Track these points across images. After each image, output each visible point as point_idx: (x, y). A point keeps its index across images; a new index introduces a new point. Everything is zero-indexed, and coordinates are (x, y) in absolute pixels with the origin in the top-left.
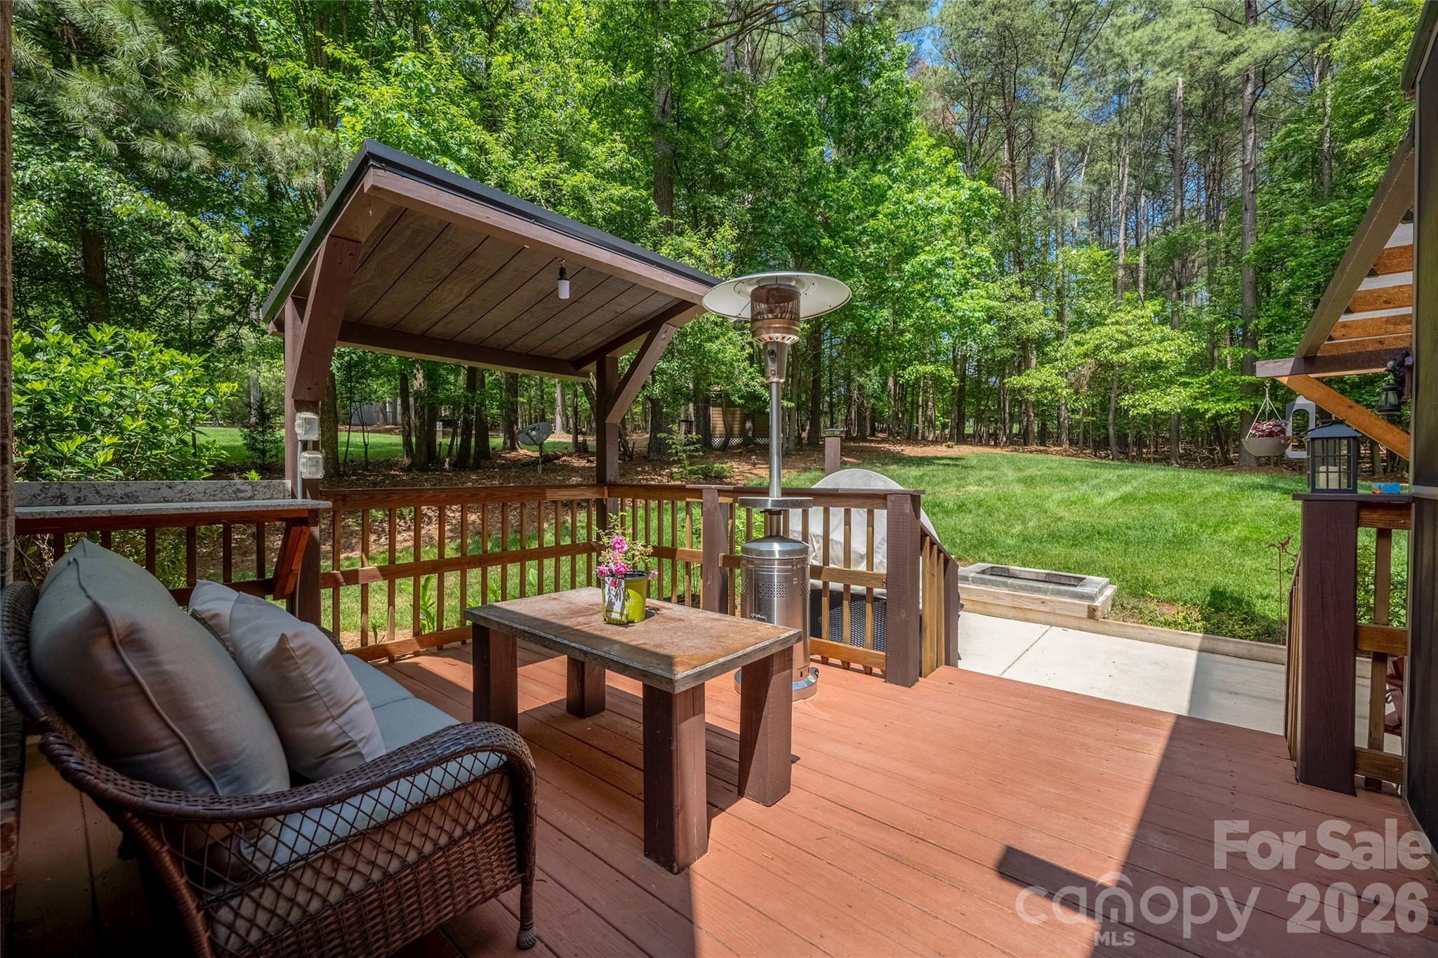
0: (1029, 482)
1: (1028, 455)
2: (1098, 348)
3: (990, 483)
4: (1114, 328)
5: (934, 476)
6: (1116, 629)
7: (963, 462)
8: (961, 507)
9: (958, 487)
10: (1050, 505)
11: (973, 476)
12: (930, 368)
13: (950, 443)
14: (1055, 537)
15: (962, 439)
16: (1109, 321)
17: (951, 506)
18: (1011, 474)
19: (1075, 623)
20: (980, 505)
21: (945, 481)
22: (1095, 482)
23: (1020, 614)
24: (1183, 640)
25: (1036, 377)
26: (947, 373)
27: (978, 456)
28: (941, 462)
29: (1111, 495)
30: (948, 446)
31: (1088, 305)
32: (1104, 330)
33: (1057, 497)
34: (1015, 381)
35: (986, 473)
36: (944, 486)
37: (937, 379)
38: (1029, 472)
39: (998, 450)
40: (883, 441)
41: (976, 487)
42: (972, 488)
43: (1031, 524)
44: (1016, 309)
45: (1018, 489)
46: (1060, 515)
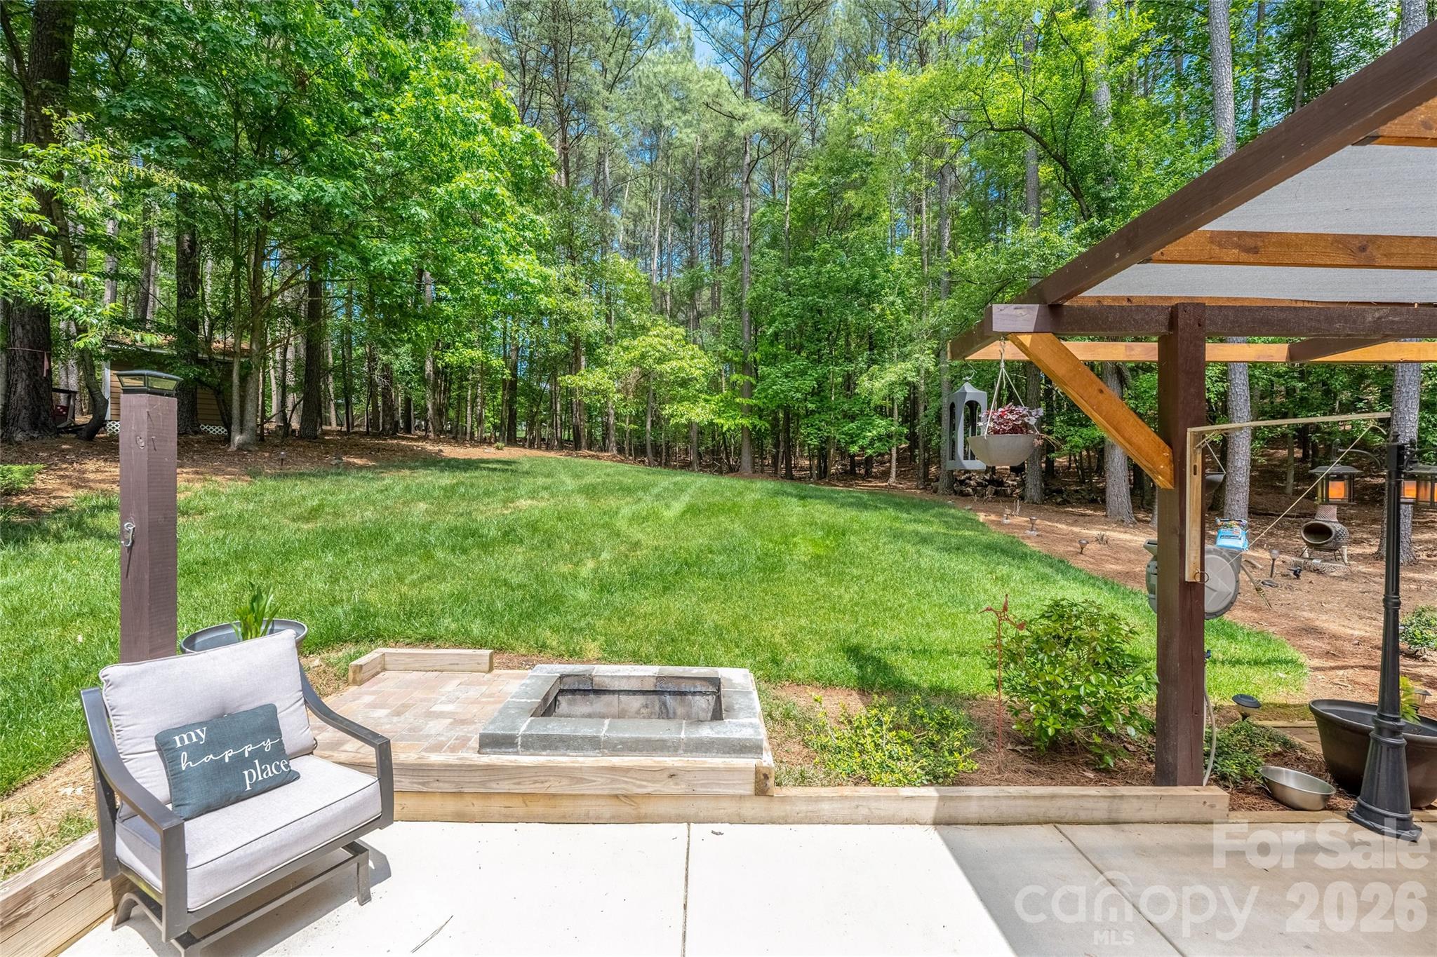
0: (590, 491)
1: (582, 460)
2: (643, 356)
3: (546, 494)
4: (656, 339)
5: (472, 486)
6: (803, 807)
7: (513, 467)
8: (509, 535)
9: (505, 502)
10: (621, 524)
11: (526, 484)
12: (477, 353)
13: (500, 444)
14: (637, 578)
15: (512, 441)
16: (651, 333)
17: (493, 533)
18: (571, 484)
19: (729, 807)
20: (533, 527)
21: (487, 493)
22: (655, 491)
23: (626, 809)
24: (906, 810)
25: (587, 379)
26: (496, 362)
27: (530, 459)
28: (490, 466)
29: (678, 507)
30: (498, 448)
31: (633, 316)
32: (649, 340)
33: (626, 511)
34: (569, 380)
35: (541, 481)
36: (486, 500)
37: (487, 371)
38: (588, 480)
39: (552, 454)
40: (420, 439)
41: (529, 502)
42: (524, 503)
43: (605, 556)
44: (569, 304)
45: (581, 502)
46: (634, 540)
